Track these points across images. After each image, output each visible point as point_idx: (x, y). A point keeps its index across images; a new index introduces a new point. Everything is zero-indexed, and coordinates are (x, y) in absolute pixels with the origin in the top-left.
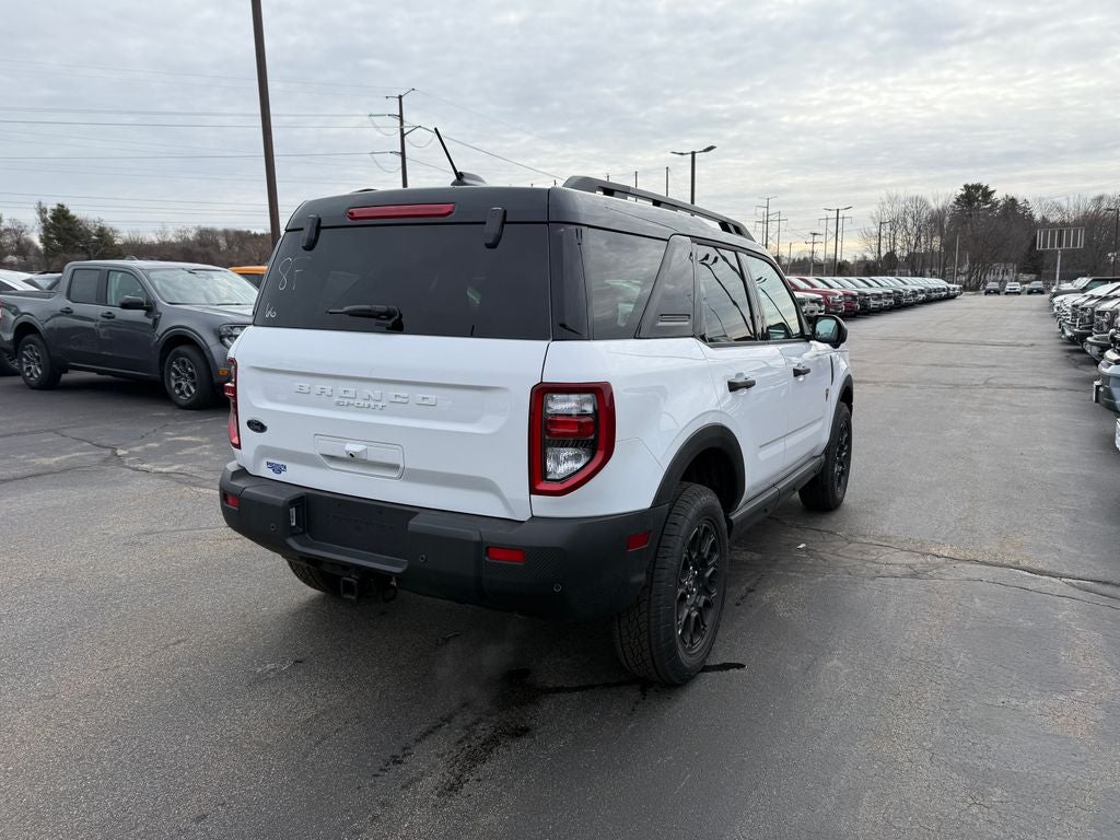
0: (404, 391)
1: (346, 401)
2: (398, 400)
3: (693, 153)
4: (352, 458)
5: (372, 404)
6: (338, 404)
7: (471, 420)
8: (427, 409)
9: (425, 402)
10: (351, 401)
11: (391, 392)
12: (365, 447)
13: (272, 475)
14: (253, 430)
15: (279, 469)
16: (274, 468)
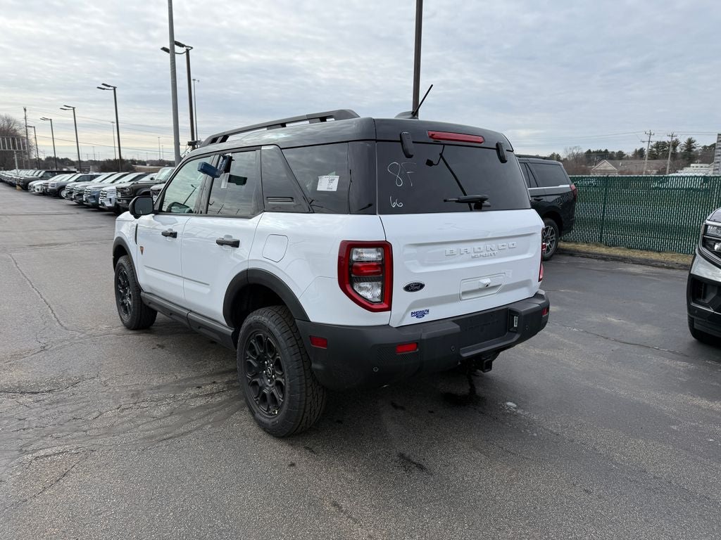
4: (487, 287)
9: (513, 246)
10: (482, 254)
11: (500, 243)
12: (490, 279)
13: (415, 320)
14: (412, 291)
15: (422, 314)
16: (418, 315)
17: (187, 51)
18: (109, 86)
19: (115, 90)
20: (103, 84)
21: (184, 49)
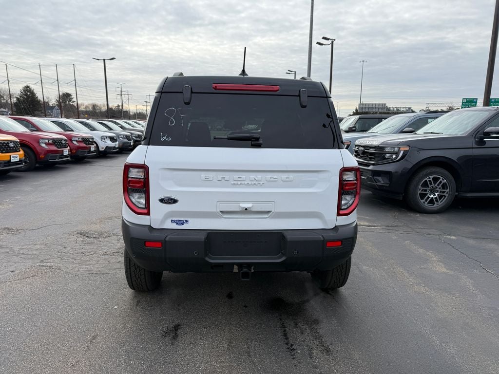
0: (274, 175)
1: (239, 183)
2: (272, 180)
3: (104, 60)
4: (246, 211)
5: (257, 183)
6: (234, 184)
7: (311, 186)
8: (287, 183)
9: (288, 180)
10: (243, 182)
11: (269, 176)
12: (252, 204)
13: (175, 226)
14: (166, 203)
15: (182, 223)
16: (177, 222)
17: (332, 42)
18: (292, 71)
19: (295, 73)
20: (289, 71)
21: (330, 42)
